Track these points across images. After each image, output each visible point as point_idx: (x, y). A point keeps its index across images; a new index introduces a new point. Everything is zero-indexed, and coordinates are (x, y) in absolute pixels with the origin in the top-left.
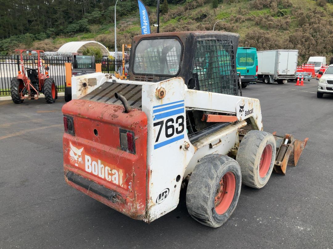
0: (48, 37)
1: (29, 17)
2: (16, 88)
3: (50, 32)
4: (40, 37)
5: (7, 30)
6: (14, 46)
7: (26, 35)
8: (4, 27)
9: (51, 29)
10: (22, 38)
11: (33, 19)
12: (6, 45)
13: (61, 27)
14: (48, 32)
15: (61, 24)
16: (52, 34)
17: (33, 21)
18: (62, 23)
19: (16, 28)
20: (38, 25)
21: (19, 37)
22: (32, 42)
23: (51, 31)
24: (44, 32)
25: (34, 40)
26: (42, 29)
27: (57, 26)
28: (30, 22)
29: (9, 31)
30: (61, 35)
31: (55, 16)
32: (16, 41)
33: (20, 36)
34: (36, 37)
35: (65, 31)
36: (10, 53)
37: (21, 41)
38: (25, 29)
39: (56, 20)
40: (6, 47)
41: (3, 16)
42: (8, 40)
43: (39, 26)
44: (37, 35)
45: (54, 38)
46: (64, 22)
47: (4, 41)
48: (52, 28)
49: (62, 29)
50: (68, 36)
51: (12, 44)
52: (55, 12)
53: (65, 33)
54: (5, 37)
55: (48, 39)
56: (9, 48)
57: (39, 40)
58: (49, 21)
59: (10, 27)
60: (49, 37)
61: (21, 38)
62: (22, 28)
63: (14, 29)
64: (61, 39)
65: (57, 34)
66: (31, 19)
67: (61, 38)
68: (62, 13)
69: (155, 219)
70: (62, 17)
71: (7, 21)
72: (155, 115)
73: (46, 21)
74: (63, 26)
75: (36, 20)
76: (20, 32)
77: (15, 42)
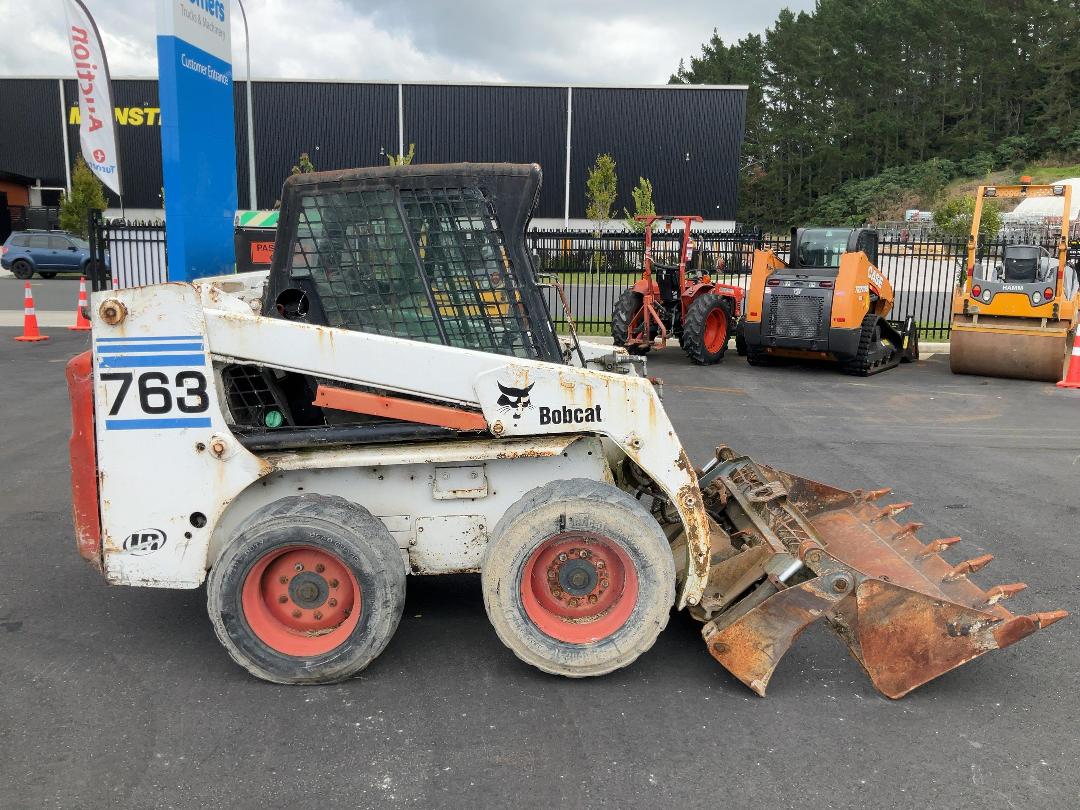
0: (1001, 165)
1: (950, 108)
2: (624, 317)
3: (1010, 150)
4: (972, 168)
5: (877, 151)
6: (889, 198)
7: (930, 162)
8: (871, 143)
9: (1016, 140)
10: (917, 172)
11: (963, 110)
12: (866, 196)
13: (1053, 130)
14: (1003, 148)
15: (1054, 118)
16: (1017, 156)
17: (961, 117)
18: (1059, 116)
19: (904, 146)
20: (974, 129)
21: (906, 171)
22: (945, 184)
23: (1014, 146)
24: (989, 149)
25: (951, 178)
26: (984, 140)
27: (1041, 127)
28: (950, 121)
29: (883, 153)
30: (1046, 158)
31: (1037, 95)
32: (897, 182)
33: (910, 167)
34: (959, 169)
35: (1065, 142)
36: (872, 219)
37: (912, 182)
38: (930, 147)
39: (1041, 109)
40: (865, 202)
41: (874, 110)
42: (876, 180)
43: (976, 132)
44: (964, 162)
45: (1019, 169)
46: (1068, 112)
47: (864, 184)
48: (1022, 133)
49: (1055, 137)
50: (1073, 159)
51: (882, 194)
52: (1042, 81)
53: (1062, 150)
54: (870, 174)
55: (999, 173)
56: (872, 206)
57: (970, 175)
58: (1014, 114)
59: (887, 142)
60: (1004, 164)
61: (912, 172)
62: (921, 142)
63: (898, 148)
64: (1043, 172)
65: (1034, 154)
66: (953, 113)
67: (1043, 167)
68: (1066, 82)
69: (124, 583)
70: (1062, 95)
71: (881, 126)
72: (104, 358)
73: (1003, 114)
74: (1060, 125)
75: (970, 116)
76: (916, 155)
77: (893, 186)
